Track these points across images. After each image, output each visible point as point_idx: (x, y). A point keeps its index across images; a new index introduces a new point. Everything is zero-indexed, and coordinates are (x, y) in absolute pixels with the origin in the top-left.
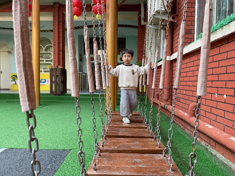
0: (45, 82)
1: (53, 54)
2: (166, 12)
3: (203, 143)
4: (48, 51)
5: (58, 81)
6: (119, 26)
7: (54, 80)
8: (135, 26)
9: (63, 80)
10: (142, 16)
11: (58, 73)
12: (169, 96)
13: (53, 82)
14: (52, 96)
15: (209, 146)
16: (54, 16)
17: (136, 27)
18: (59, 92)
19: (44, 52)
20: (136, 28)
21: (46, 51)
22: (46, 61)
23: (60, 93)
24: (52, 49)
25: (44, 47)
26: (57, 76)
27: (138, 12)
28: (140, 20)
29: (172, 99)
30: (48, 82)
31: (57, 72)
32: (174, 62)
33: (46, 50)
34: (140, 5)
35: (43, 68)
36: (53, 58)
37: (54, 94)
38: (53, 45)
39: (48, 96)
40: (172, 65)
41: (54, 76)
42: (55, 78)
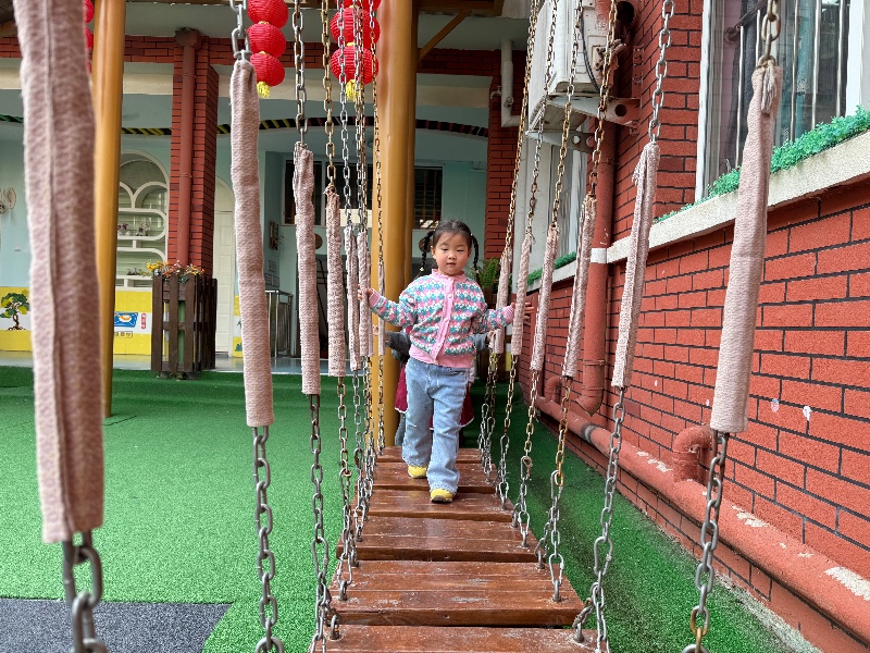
0: (132, 323)
1: (166, 219)
2: (593, 88)
3: (726, 580)
4: (147, 207)
5: (182, 320)
6: (421, 124)
7: (166, 318)
8: (477, 128)
9: (204, 319)
10: (506, 93)
11: (187, 292)
12: (600, 395)
13: (165, 326)
14: (157, 380)
15: (750, 594)
16: (177, 80)
17: (483, 132)
18: (186, 365)
19: (133, 209)
20: (480, 135)
21: (143, 207)
22: (141, 244)
23: (189, 370)
24: (163, 199)
25: (134, 191)
26: (180, 302)
27: (489, 79)
28: (495, 106)
29: (609, 406)
30: (144, 323)
31: (182, 288)
33: (141, 203)
34: (498, 54)
35: (126, 269)
36: (166, 233)
37: (167, 373)
38: (167, 186)
39: (144, 380)
40: (613, 282)
41: (168, 301)
42: (171, 312)
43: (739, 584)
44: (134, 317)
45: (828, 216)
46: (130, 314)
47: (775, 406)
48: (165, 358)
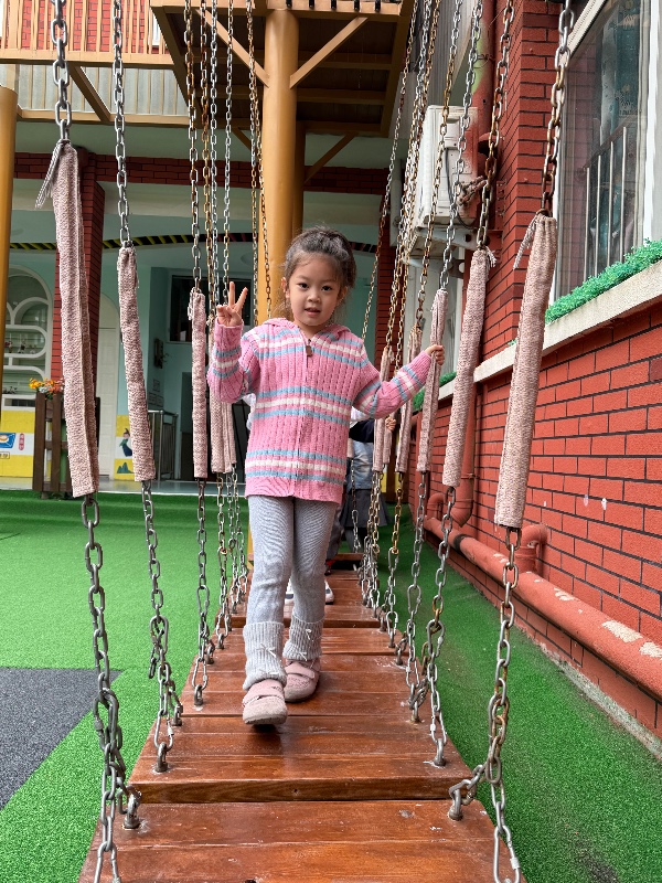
0: (10, 444)
3: (556, 657)
4: (28, 324)
7: (48, 437)
10: (394, 213)
12: (469, 506)
13: (47, 445)
14: (39, 500)
15: (570, 664)
17: (373, 249)
19: (12, 326)
20: (371, 251)
21: (22, 323)
22: (19, 362)
25: (14, 307)
27: (379, 198)
29: (478, 517)
30: (22, 445)
32: (486, 387)
33: (22, 319)
36: (47, 350)
37: (48, 493)
38: (49, 303)
39: (25, 500)
40: (482, 400)
41: (51, 421)
42: (53, 430)
43: (564, 658)
44: (11, 437)
45: (618, 342)
46: (7, 434)
47: (586, 501)
48: (47, 478)
